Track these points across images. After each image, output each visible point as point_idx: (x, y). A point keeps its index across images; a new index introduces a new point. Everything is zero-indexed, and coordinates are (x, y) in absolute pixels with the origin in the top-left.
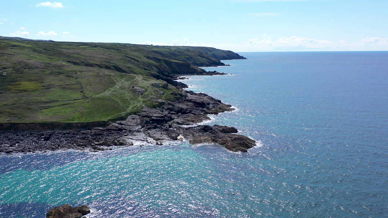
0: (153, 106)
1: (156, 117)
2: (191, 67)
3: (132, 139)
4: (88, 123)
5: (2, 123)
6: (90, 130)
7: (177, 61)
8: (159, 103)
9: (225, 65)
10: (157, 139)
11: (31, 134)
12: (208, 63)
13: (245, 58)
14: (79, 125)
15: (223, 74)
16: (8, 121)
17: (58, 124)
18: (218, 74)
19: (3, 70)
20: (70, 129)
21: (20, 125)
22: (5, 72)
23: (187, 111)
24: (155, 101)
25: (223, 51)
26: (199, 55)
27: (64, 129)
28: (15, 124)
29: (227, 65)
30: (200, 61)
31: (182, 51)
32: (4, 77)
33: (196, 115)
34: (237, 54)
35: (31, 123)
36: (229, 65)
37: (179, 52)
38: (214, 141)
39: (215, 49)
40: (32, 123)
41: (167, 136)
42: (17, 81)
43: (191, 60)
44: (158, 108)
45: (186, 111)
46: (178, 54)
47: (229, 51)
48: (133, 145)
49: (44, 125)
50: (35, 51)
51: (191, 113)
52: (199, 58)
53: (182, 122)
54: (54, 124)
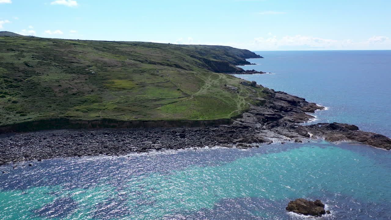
0: (256, 104)
1: (268, 115)
2: (230, 66)
3: (266, 136)
4: (214, 121)
5: (132, 121)
6: (218, 127)
7: (215, 60)
8: (260, 101)
9: (251, 64)
10: (291, 136)
11: (163, 131)
12: (235, 62)
13: (262, 57)
14: (205, 122)
15: (261, 73)
16: (135, 118)
17: (186, 121)
18: (257, 72)
19: (88, 68)
20: (199, 126)
21: (148, 122)
22: (91, 70)
23: (288, 109)
24: (256, 99)
25: (240, 50)
26: (225, 54)
27: (192, 126)
28: (144, 121)
29: (252, 64)
30: (227, 60)
31: (209, 50)
32: (94, 75)
33: (298, 113)
34: (254, 53)
35: (159, 121)
36: (255, 64)
37: (205, 51)
38: (349, 138)
39: (232, 48)
40: (162, 121)
41: (297, 133)
42: (108, 79)
43: (218, 58)
44: (261, 106)
45: (286, 109)
46: (205, 52)
47: (245, 50)
48: (272, 142)
49: (173, 123)
50: (97, 49)
51: (293, 111)
52: (225, 56)
53: (292, 120)
54: (182, 122)
